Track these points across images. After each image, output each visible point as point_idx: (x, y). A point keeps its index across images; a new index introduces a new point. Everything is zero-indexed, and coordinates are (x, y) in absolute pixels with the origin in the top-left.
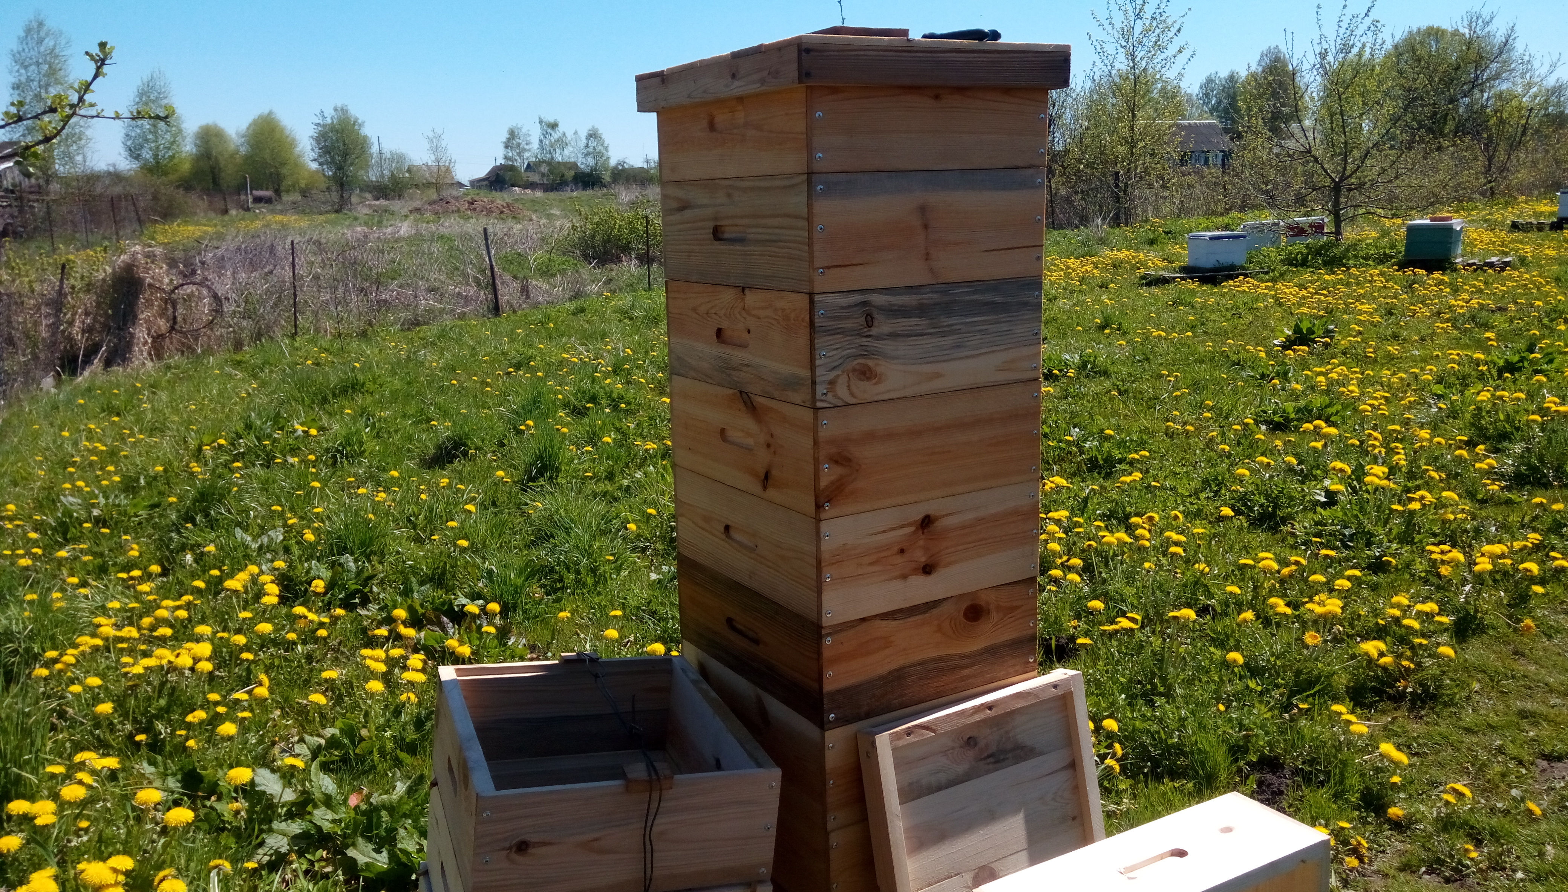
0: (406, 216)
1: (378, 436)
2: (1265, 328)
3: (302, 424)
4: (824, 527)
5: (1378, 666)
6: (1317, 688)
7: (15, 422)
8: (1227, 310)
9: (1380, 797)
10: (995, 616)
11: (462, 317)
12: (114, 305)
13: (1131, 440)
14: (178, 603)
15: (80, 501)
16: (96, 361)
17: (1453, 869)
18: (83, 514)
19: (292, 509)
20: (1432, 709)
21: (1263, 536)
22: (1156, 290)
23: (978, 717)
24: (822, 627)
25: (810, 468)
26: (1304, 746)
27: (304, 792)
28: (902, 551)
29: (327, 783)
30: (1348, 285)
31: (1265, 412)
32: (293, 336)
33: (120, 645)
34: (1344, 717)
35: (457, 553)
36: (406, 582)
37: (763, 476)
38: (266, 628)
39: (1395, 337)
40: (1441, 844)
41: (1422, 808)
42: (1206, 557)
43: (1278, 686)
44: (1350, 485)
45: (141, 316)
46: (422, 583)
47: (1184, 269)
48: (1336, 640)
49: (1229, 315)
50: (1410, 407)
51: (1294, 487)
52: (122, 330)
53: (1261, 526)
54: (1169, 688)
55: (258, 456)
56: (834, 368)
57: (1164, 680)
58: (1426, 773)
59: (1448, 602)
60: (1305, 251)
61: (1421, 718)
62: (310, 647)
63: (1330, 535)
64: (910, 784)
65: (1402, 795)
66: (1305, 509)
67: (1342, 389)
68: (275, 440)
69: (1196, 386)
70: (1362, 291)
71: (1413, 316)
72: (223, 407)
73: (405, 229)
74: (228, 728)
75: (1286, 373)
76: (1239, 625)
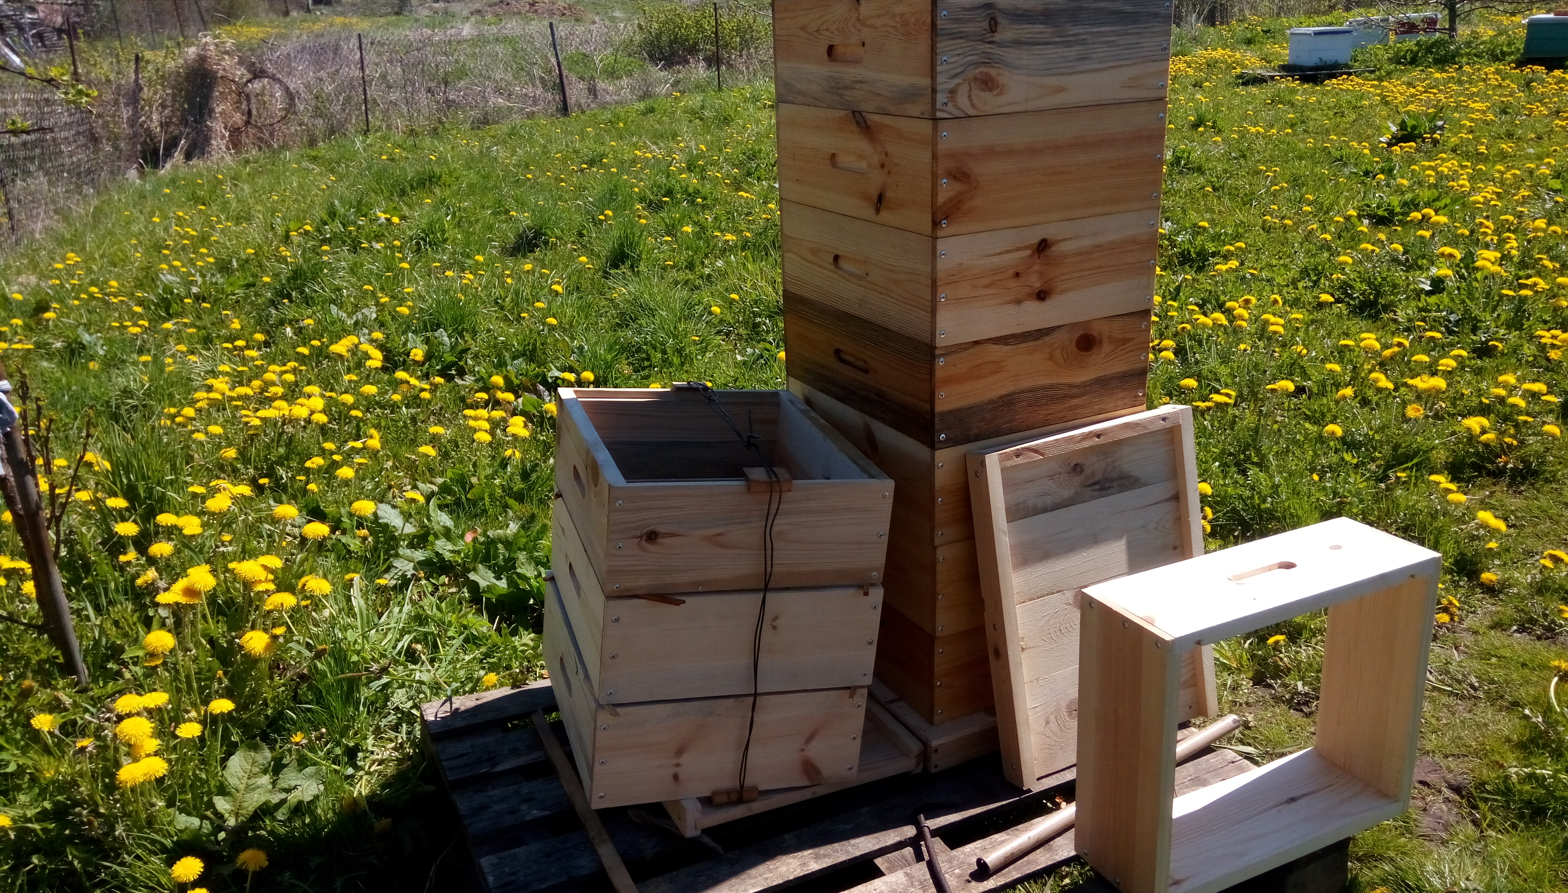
0: (468, 18)
1: (459, 225)
2: (1370, 126)
3: (385, 212)
4: (941, 245)
5: (1478, 442)
6: (1415, 461)
7: (106, 208)
8: (1329, 108)
9: (1473, 563)
10: (1106, 348)
11: (531, 115)
12: (189, 99)
13: (1226, 234)
14: (284, 368)
15: (178, 280)
16: (176, 154)
17: (1544, 627)
18: (183, 291)
19: (382, 289)
20: (1533, 484)
21: (1363, 324)
22: (1254, 90)
23: (1086, 444)
24: (935, 348)
25: (928, 185)
26: (1398, 514)
27: (423, 526)
28: (1017, 275)
29: (444, 519)
30: (1460, 82)
31: (1368, 206)
32: (366, 132)
33: (234, 403)
34: (1442, 486)
35: (546, 331)
36: (499, 356)
37: (875, 200)
38: (370, 389)
39: (1510, 135)
40: (1536, 605)
41: (1516, 575)
42: (1303, 341)
43: (1374, 460)
44: (1457, 272)
45: (218, 110)
46: (514, 358)
47: (1283, 68)
48: (1437, 416)
49: (1331, 113)
50: (1524, 201)
51: (1399, 275)
52: (200, 123)
53: (1361, 313)
54: (1263, 458)
55: (344, 242)
56: (956, 76)
57: (1258, 451)
58: (1522, 543)
59: (1556, 385)
60: (1415, 49)
61: (1520, 493)
62: (413, 411)
63: (1435, 321)
64: (1018, 504)
65: (1497, 562)
66: (1408, 298)
67: (1451, 183)
68: (359, 227)
69: (1296, 182)
70: (1475, 90)
71: (1529, 116)
72: (304, 197)
73: (467, 30)
74: (346, 472)
75: (1391, 170)
76: (1337, 402)
